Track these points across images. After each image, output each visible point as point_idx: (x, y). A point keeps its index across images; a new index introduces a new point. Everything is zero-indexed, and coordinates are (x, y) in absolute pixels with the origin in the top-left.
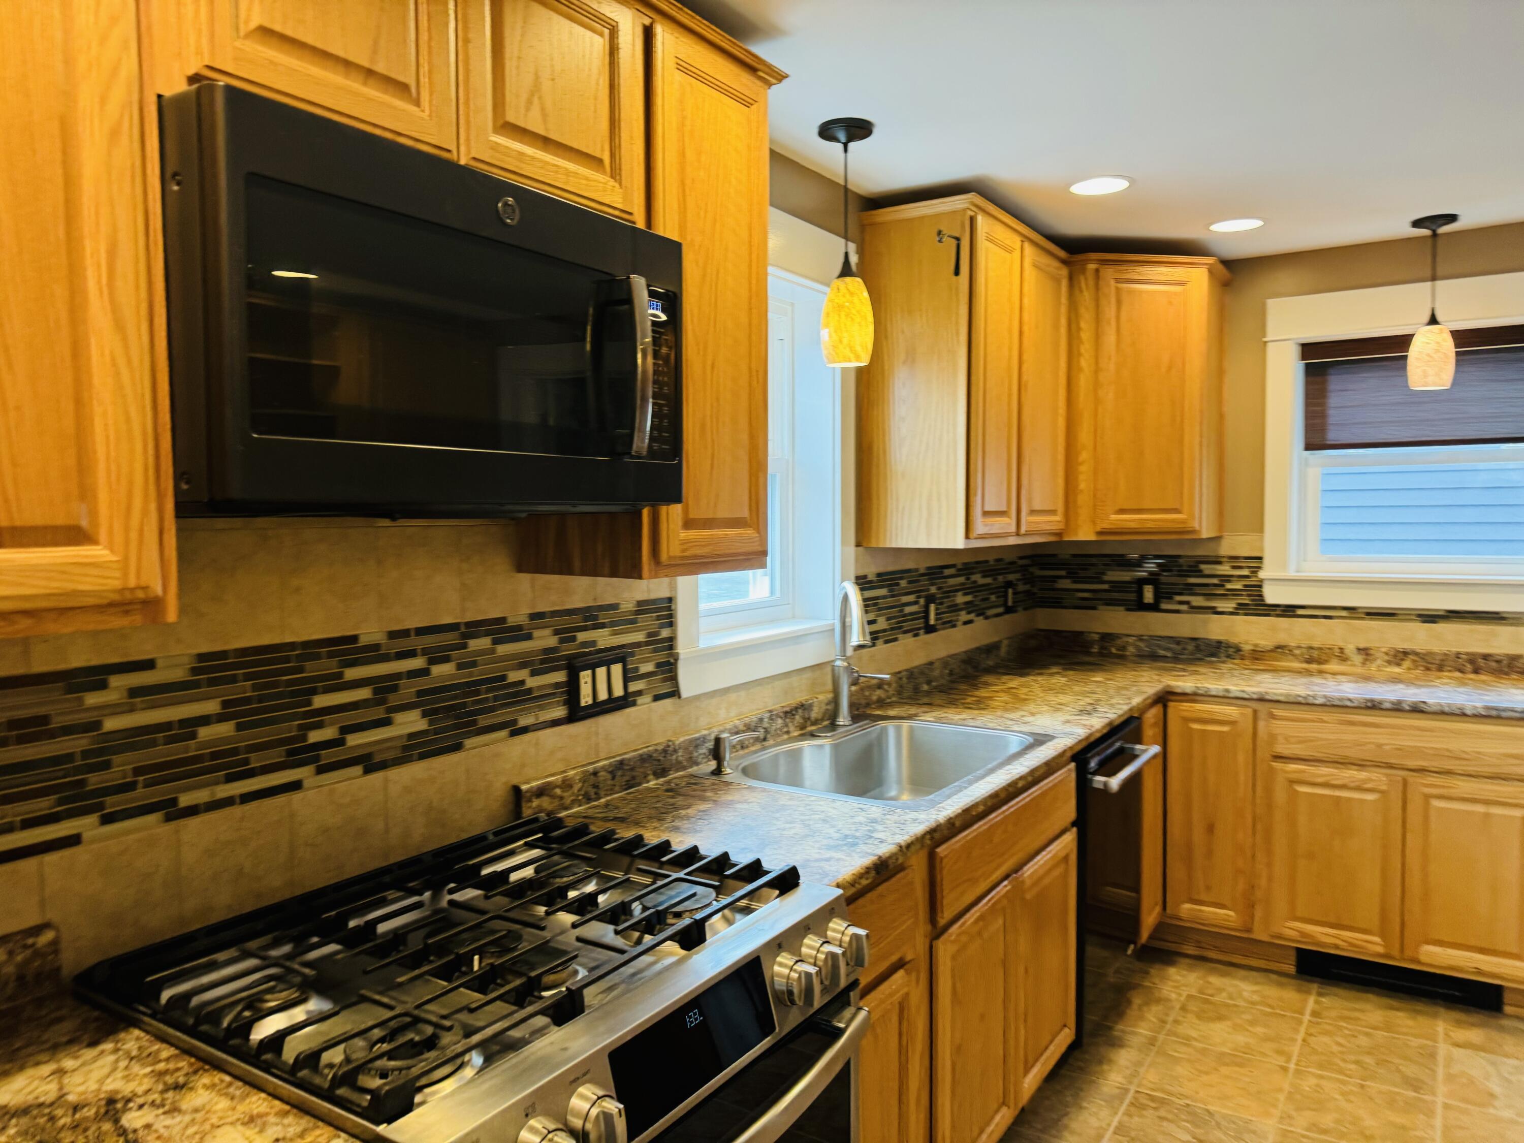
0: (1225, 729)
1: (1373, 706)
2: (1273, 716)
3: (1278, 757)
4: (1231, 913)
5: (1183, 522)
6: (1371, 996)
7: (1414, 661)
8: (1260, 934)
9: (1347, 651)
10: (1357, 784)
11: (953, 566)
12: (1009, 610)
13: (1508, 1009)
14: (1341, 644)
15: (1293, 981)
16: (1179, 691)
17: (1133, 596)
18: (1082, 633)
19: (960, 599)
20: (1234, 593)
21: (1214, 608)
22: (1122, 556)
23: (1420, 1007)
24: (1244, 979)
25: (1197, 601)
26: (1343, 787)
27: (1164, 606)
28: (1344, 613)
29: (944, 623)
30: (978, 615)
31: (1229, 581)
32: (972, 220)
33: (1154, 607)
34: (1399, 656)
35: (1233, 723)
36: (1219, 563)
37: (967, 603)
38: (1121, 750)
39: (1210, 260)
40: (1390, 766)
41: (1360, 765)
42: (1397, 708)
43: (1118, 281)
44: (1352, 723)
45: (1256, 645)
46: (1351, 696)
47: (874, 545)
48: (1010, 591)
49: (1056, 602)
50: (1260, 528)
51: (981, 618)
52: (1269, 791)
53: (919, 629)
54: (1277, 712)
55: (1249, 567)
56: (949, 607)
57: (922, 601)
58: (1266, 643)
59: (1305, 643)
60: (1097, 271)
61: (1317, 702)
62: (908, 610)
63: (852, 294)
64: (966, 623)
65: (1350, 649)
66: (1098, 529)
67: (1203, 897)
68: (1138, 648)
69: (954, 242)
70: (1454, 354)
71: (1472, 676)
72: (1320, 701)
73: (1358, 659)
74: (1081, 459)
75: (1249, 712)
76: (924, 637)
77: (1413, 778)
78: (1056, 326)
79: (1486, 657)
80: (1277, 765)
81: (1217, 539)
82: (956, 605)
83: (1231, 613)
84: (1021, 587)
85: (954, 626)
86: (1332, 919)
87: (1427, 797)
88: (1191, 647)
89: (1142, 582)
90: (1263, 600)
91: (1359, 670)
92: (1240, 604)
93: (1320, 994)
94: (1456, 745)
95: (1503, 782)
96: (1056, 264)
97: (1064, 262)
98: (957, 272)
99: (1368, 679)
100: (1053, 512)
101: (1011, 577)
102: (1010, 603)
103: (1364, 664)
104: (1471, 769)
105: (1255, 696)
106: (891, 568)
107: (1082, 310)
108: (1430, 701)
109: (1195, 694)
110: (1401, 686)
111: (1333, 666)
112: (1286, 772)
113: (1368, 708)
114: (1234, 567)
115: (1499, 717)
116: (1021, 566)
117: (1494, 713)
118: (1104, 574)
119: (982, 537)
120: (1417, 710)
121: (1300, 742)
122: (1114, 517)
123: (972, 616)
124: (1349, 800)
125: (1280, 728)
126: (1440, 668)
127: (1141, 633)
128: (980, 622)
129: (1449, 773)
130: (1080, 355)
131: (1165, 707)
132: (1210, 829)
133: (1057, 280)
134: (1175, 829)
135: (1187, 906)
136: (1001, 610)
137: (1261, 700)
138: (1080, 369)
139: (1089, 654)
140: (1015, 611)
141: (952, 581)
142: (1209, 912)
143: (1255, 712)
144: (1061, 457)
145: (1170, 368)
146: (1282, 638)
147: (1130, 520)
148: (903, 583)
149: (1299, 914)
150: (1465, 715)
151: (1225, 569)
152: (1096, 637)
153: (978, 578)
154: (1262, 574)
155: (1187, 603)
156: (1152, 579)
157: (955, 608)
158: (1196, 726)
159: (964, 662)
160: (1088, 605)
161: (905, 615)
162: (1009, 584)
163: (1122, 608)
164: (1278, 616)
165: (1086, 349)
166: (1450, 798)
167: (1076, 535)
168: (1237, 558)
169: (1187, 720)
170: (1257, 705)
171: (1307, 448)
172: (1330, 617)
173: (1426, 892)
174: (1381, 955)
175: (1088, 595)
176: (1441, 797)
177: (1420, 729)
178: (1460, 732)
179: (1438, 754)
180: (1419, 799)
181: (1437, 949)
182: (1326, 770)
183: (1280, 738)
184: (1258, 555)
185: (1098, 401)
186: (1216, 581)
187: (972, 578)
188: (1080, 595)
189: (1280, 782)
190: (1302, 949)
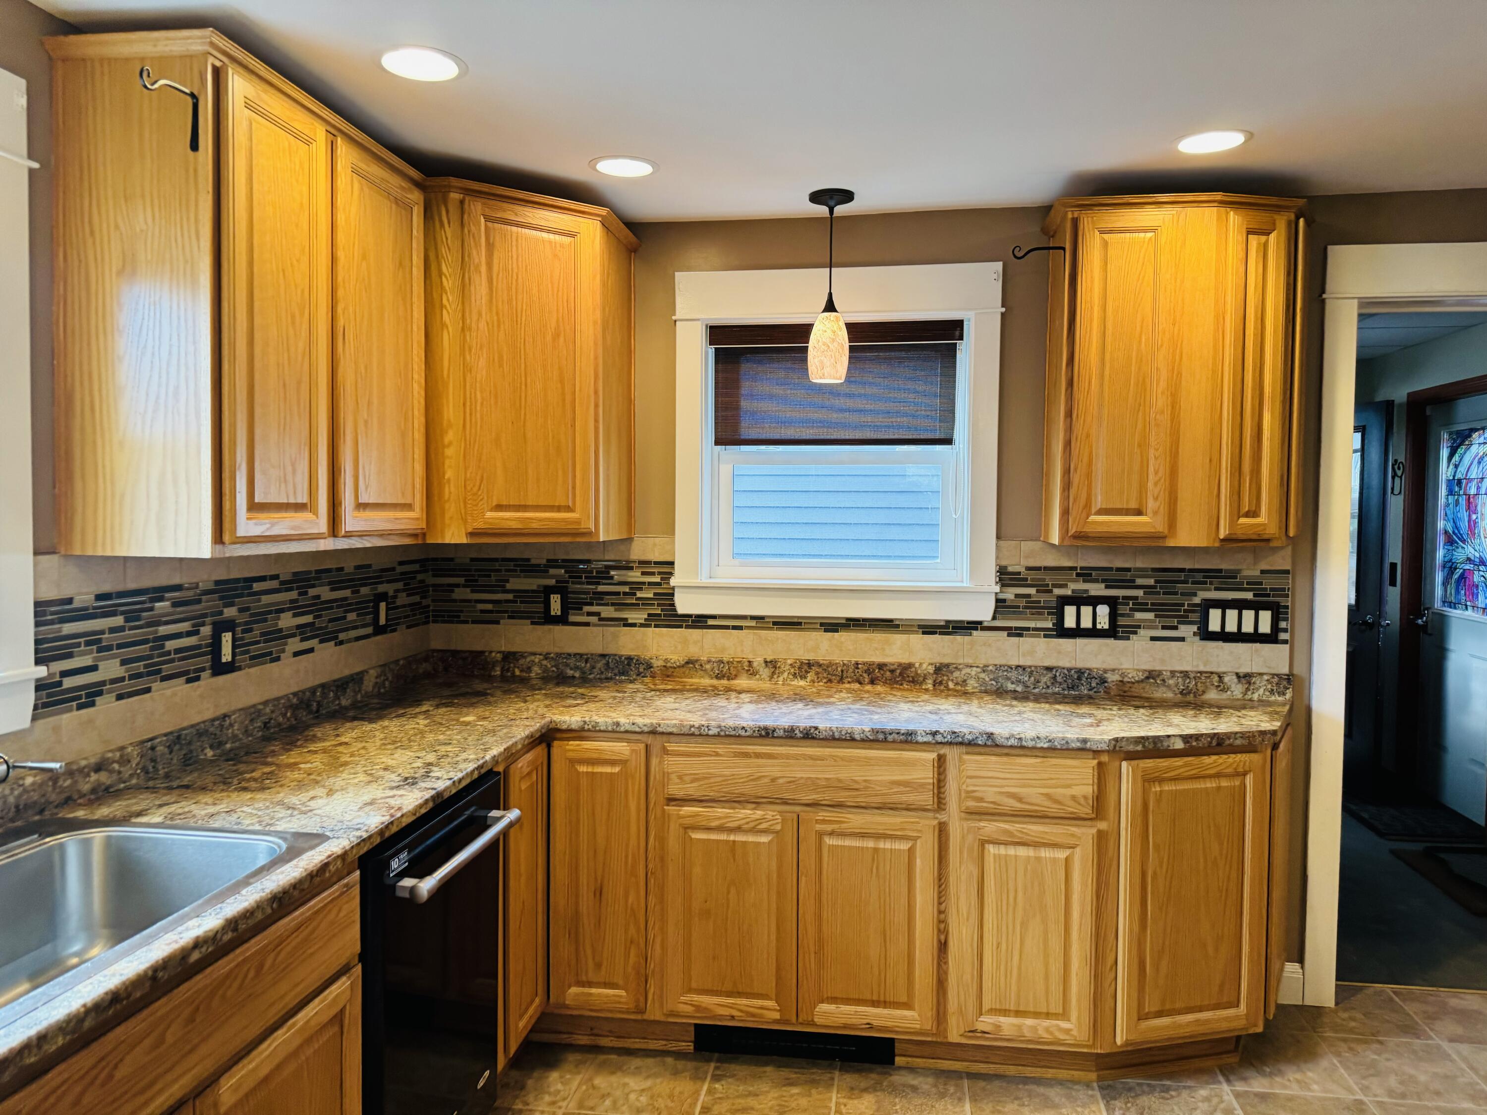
0: (616, 769)
1: (766, 734)
3: (671, 800)
4: (623, 993)
5: (578, 522)
6: (769, 1069)
7: (817, 673)
8: (654, 1013)
9: (755, 664)
10: (752, 825)
11: (275, 577)
12: (379, 630)
13: (899, 1060)
14: (750, 657)
15: (690, 1065)
16: (564, 727)
17: (540, 607)
18: (482, 652)
19: (287, 621)
20: (646, 602)
21: (626, 619)
22: (528, 560)
23: (817, 1073)
24: (638, 1071)
25: (607, 612)
26: (738, 829)
27: (572, 618)
28: (753, 623)
29: (252, 658)
30: (321, 642)
31: (641, 589)
32: (218, 74)
33: (562, 620)
34: (804, 668)
35: (623, 762)
36: (631, 568)
37: (299, 627)
38: (471, 820)
39: (603, 211)
40: (785, 802)
41: (756, 802)
42: (789, 735)
43: (489, 219)
44: (746, 755)
45: (666, 660)
46: (745, 724)
48: (383, 605)
49: (453, 617)
50: (670, 530)
51: (333, 643)
52: (662, 840)
53: (203, 669)
54: (671, 747)
55: (660, 573)
56: (262, 634)
57: (206, 630)
58: (677, 658)
59: (716, 656)
60: (462, 202)
61: (711, 733)
62: (170, 645)
64: (296, 654)
65: (758, 662)
66: (470, 530)
67: (592, 976)
68: (546, 670)
69: (189, 100)
70: (848, 345)
71: (869, 687)
72: (714, 731)
73: (765, 672)
74: (446, 440)
75: (642, 746)
76: (207, 681)
77: (808, 814)
78: (402, 264)
79: (881, 666)
80: (671, 809)
81: (629, 540)
82: (281, 630)
83: (642, 625)
84: (403, 599)
85: (278, 659)
86: (727, 986)
87: (820, 835)
88: (600, 665)
89: (548, 591)
90: (675, 610)
91: (766, 685)
92: (649, 615)
93: (716, 1078)
94: (846, 774)
95: (891, 812)
97: (418, 185)
98: (194, 145)
99: (772, 696)
100: (408, 507)
101: (388, 588)
102: (382, 621)
103: (771, 677)
105: (646, 729)
107: (443, 250)
108: (821, 726)
109: (582, 729)
110: (800, 705)
111: (743, 682)
112: (680, 817)
113: (761, 736)
114: (643, 573)
115: (885, 740)
116: (402, 574)
117: (881, 736)
118: (508, 581)
120: (809, 736)
121: (692, 781)
122: (489, 514)
123: (313, 643)
124: (745, 843)
125: (673, 764)
126: (841, 680)
127: (545, 650)
128: (327, 650)
129: (840, 805)
130: (442, 306)
131: (549, 746)
132: (599, 892)
134: (559, 898)
135: (574, 990)
136: (370, 630)
137: (653, 732)
138: (443, 325)
139: (489, 678)
140: (394, 630)
141: (265, 599)
142: (599, 995)
143: (647, 747)
144: (419, 436)
145: (556, 336)
146: (694, 651)
147: (510, 519)
148: (162, 606)
149: (694, 985)
150: (853, 739)
151: (635, 576)
152: (497, 657)
153: (325, 593)
154: (673, 582)
155: (598, 614)
156: (560, 589)
157: (281, 636)
158: (583, 769)
159: (294, 708)
160: (489, 619)
161: (169, 653)
162: (383, 597)
163: (529, 621)
164: (687, 627)
165: (450, 300)
166: (843, 835)
167: (443, 537)
168: (648, 563)
169: (573, 762)
170: (650, 739)
171: (717, 443)
172: (740, 628)
173: (820, 942)
174: (776, 1021)
175: (490, 607)
176: (832, 834)
177: (811, 758)
178: (850, 760)
179: (830, 785)
180: (813, 839)
181: (831, 1007)
182: (720, 811)
183: (673, 776)
184: (669, 559)
185: (467, 369)
186: (626, 589)
187: (312, 592)
188: (481, 606)
189: (674, 830)
190: (696, 1025)
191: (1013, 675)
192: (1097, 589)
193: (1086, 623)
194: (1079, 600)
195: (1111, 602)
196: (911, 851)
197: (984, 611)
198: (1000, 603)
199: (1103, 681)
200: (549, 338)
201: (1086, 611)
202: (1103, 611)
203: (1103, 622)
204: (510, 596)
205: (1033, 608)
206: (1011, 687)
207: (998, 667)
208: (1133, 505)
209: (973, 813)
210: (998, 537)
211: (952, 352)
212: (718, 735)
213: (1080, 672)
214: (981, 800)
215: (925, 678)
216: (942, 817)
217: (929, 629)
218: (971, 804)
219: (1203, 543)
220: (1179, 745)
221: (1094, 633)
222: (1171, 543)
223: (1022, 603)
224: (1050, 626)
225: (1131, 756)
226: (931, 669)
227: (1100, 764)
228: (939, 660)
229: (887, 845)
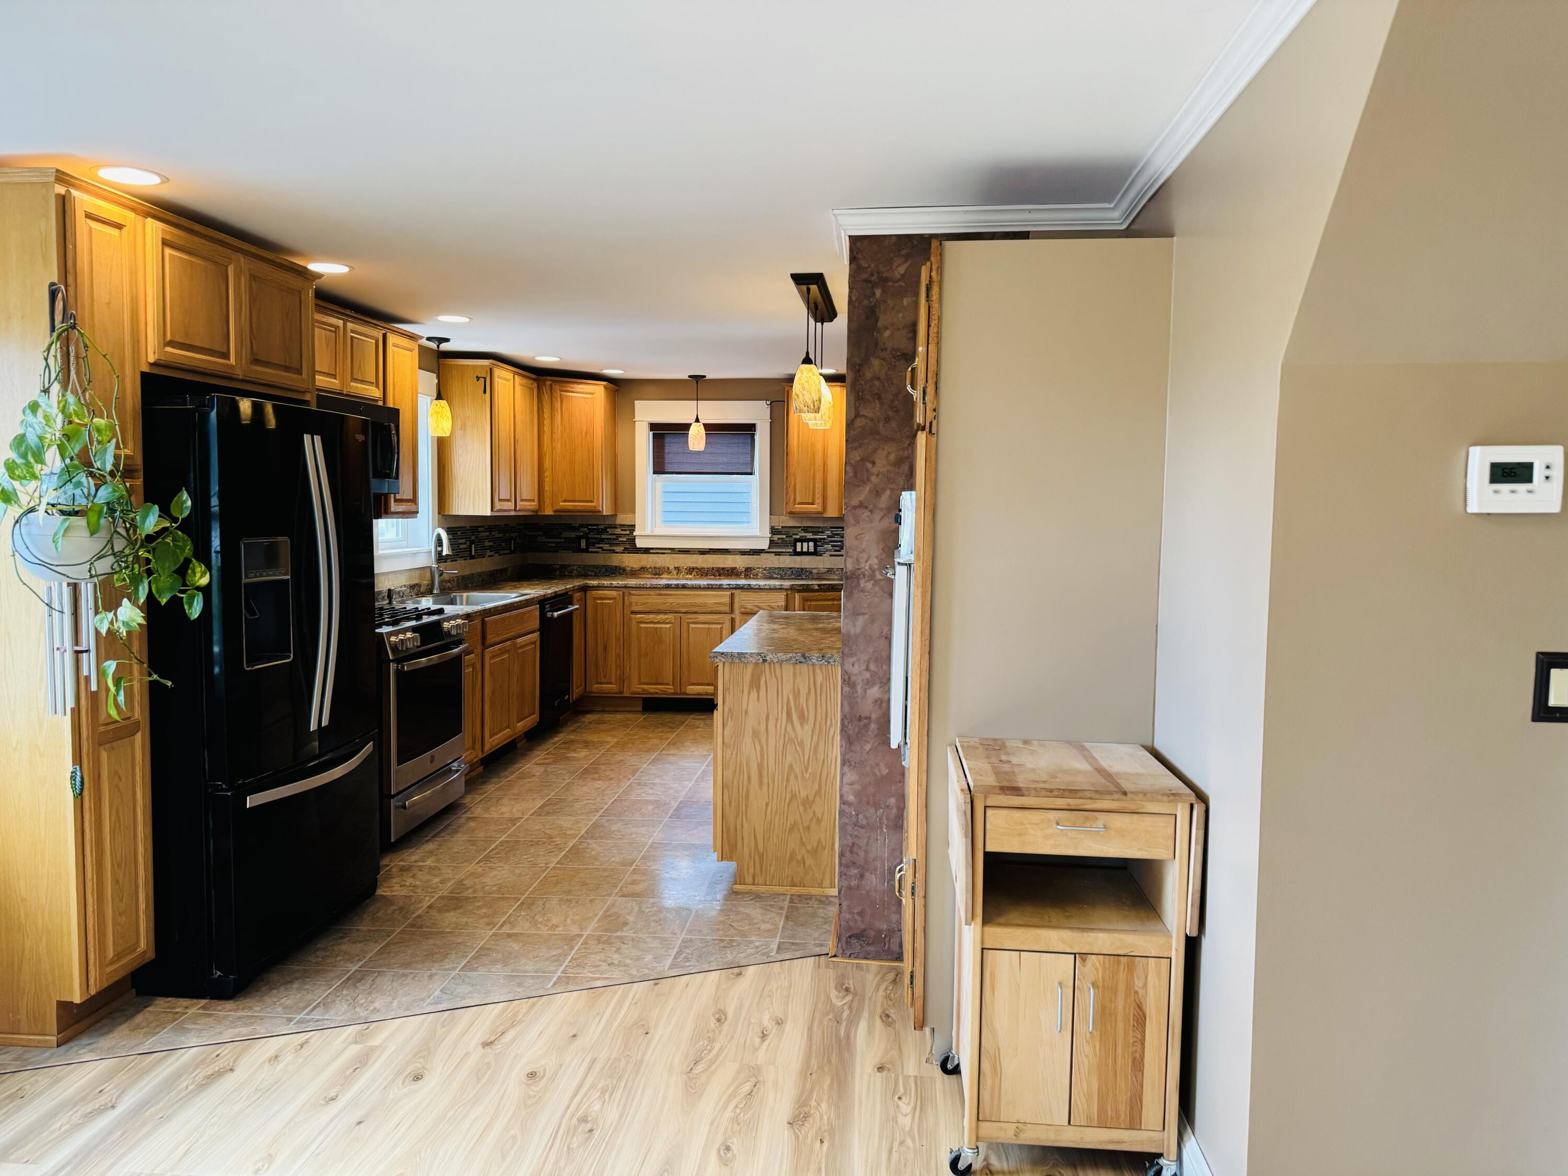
0: (612, 602)
2: (630, 594)
3: (633, 613)
4: (614, 686)
5: (595, 507)
6: (668, 713)
8: (626, 694)
9: (670, 569)
10: (663, 621)
11: (483, 527)
12: (512, 552)
14: (669, 566)
15: (641, 713)
16: (593, 586)
17: (576, 545)
18: (551, 565)
19: (487, 544)
20: (623, 543)
21: (614, 550)
22: (571, 524)
24: (620, 715)
25: (606, 547)
26: (658, 623)
27: (590, 550)
28: (669, 551)
29: (478, 555)
31: (620, 537)
32: (491, 370)
33: (586, 551)
35: (614, 598)
36: (616, 528)
37: (490, 546)
38: (561, 603)
39: (606, 382)
40: (676, 612)
41: (665, 613)
42: (677, 587)
43: (561, 391)
44: (661, 595)
45: (632, 567)
47: (446, 513)
48: (513, 542)
49: (537, 549)
50: (634, 511)
51: (497, 554)
52: (630, 628)
53: (468, 557)
54: (633, 593)
55: (629, 530)
56: (481, 547)
57: (468, 543)
58: (636, 566)
59: (654, 566)
60: (551, 385)
62: (462, 546)
63: (443, 408)
64: (489, 556)
65: (672, 567)
66: (554, 509)
67: (603, 680)
69: (483, 378)
70: (704, 435)
72: (648, 586)
73: (675, 572)
74: (545, 475)
75: (622, 593)
76: (469, 561)
77: (684, 616)
78: (532, 412)
79: (723, 569)
80: (633, 616)
81: (615, 516)
83: (622, 553)
84: (518, 541)
85: (484, 557)
86: (654, 681)
87: (689, 623)
88: (603, 570)
89: (580, 538)
90: (635, 546)
91: (676, 577)
92: (624, 548)
93: (649, 714)
94: (698, 601)
95: (714, 614)
96: (530, 382)
97: (535, 380)
98: (485, 392)
100: (533, 501)
101: (513, 535)
102: (512, 548)
103: (677, 574)
104: (704, 610)
105: (624, 587)
106: (454, 526)
107: (545, 404)
109: (598, 587)
111: (665, 576)
112: (636, 619)
114: (622, 530)
115: (712, 588)
116: (518, 529)
117: (710, 586)
118: (561, 533)
119: (499, 511)
120: (684, 587)
121: (641, 605)
122: (562, 503)
123: (493, 553)
124: (661, 628)
126: (707, 575)
127: (579, 564)
128: (497, 557)
129: (696, 613)
130: (544, 425)
131: (585, 594)
132: (605, 648)
133: (531, 390)
134: (590, 652)
135: (595, 686)
136: (508, 552)
137: (626, 587)
138: (544, 432)
140: (515, 553)
141: (482, 534)
142: (605, 687)
143: (624, 594)
144: (536, 474)
145: (586, 434)
146: (644, 564)
147: (569, 505)
148: (459, 533)
149: (643, 682)
151: (618, 531)
152: (558, 567)
153: (495, 534)
154: (635, 534)
155: (602, 548)
156: (585, 537)
157: (485, 548)
158: (599, 601)
159: (489, 576)
160: (554, 550)
161: (461, 549)
162: (512, 538)
163: (571, 551)
164: (642, 553)
165: (547, 423)
166: (697, 623)
167: (544, 512)
168: (624, 525)
169: (595, 599)
170: (624, 590)
171: (654, 473)
172: (664, 553)
173: (689, 664)
174: (673, 694)
175: (554, 545)
176: (693, 623)
177: (686, 595)
178: (700, 595)
179: (693, 605)
180: (686, 625)
181: (693, 687)
182: (651, 616)
183: (634, 604)
184: (632, 524)
185: (553, 448)
186: (614, 537)
187: (493, 533)
188: (550, 545)
189: (634, 623)
190: (643, 698)
191: (777, 571)
192: (810, 536)
193: (805, 550)
194: (802, 540)
195: (815, 541)
196: (721, 628)
197: (765, 545)
198: (771, 542)
199: (811, 573)
200: (584, 434)
201: (805, 544)
202: (811, 544)
203: (812, 549)
204: (563, 540)
205: (783, 543)
206: (775, 576)
207: (770, 568)
208: (811, 501)
209: (743, 613)
210: (771, 514)
211: (753, 436)
212: (650, 588)
213: (802, 569)
214: (746, 608)
215: (741, 573)
216: (733, 616)
217: (743, 553)
218: (743, 610)
219: (837, 516)
220: (817, 587)
221: (808, 553)
222: (825, 516)
223: (780, 541)
224: (791, 550)
225: (799, 591)
226: (744, 569)
227: (787, 594)
228: (747, 566)
229: (714, 626)
